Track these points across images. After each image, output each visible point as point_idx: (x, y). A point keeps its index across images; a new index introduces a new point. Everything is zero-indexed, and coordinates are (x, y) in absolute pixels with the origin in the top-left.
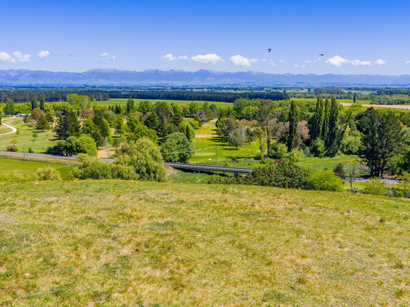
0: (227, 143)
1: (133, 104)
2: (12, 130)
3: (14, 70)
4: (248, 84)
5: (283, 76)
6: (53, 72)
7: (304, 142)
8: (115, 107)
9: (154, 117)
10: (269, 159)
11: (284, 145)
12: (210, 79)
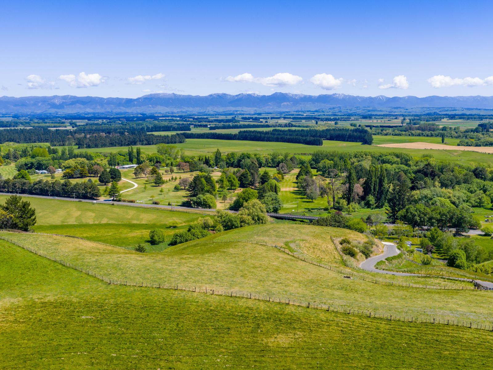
0: (305, 197)
1: (220, 155)
2: (134, 185)
3: (59, 96)
4: (332, 111)
5: (375, 98)
6: (103, 99)
7: (359, 198)
8: (204, 158)
9: (247, 174)
10: (333, 210)
11: (344, 200)
12: (288, 104)
